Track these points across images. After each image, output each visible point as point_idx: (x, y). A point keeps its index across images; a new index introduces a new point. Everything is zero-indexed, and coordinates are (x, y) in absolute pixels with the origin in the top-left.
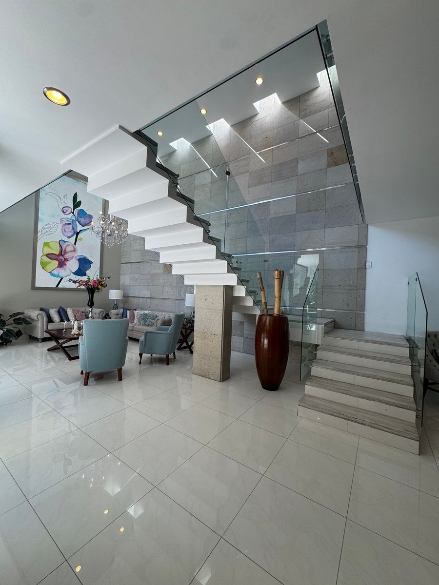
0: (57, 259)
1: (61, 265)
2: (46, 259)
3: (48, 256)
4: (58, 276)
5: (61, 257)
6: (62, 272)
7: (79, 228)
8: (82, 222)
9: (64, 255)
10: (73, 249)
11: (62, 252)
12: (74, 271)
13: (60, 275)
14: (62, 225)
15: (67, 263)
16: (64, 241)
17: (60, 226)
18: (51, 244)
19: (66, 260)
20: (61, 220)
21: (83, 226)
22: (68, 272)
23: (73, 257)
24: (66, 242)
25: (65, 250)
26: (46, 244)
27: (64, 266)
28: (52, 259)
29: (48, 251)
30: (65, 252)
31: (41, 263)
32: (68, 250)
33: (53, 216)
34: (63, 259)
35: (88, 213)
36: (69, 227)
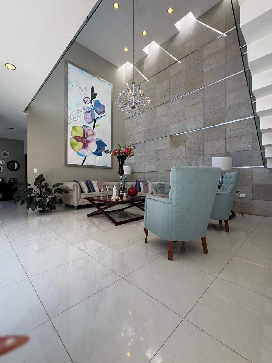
0: (82, 141)
1: (85, 146)
2: (74, 141)
3: (76, 138)
4: (83, 156)
5: (84, 139)
6: (86, 152)
7: (96, 115)
8: (98, 111)
9: (86, 138)
10: (92, 133)
11: (85, 136)
12: (94, 152)
13: (84, 154)
14: (84, 112)
15: (89, 145)
16: (86, 126)
17: (83, 113)
18: (77, 129)
19: (88, 142)
20: (84, 109)
21: (99, 114)
22: (90, 152)
23: (93, 139)
24: (87, 127)
25: (87, 134)
26: (74, 128)
27: (87, 147)
28: (78, 141)
29: (75, 134)
30: (87, 136)
31: (71, 144)
32: (89, 134)
33: (78, 105)
34: (86, 141)
35: (102, 103)
36: (89, 115)
